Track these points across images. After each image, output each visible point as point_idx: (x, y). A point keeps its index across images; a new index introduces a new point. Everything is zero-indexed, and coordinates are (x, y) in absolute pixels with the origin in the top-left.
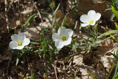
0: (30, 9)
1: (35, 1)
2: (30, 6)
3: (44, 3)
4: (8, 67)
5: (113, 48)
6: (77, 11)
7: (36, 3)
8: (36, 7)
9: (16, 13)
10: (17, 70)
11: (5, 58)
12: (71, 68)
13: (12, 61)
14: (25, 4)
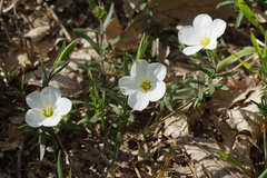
0: (42, 25)
1: (49, 4)
2: (41, 16)
3: (71, 5)
4: (19, 166)
5: (246, 88)
6: (151, 14)
7: (52, 6)
8: (55, 16)
9: (12, 37)
10: (41, 169)
11: (8, 146)
12: (162, 148)
13: (25, 149)
14: (28, 13)
